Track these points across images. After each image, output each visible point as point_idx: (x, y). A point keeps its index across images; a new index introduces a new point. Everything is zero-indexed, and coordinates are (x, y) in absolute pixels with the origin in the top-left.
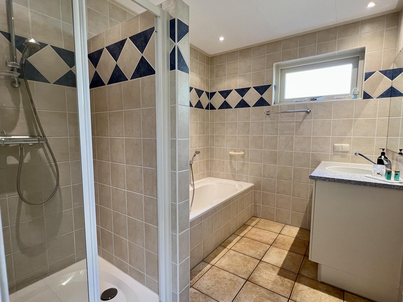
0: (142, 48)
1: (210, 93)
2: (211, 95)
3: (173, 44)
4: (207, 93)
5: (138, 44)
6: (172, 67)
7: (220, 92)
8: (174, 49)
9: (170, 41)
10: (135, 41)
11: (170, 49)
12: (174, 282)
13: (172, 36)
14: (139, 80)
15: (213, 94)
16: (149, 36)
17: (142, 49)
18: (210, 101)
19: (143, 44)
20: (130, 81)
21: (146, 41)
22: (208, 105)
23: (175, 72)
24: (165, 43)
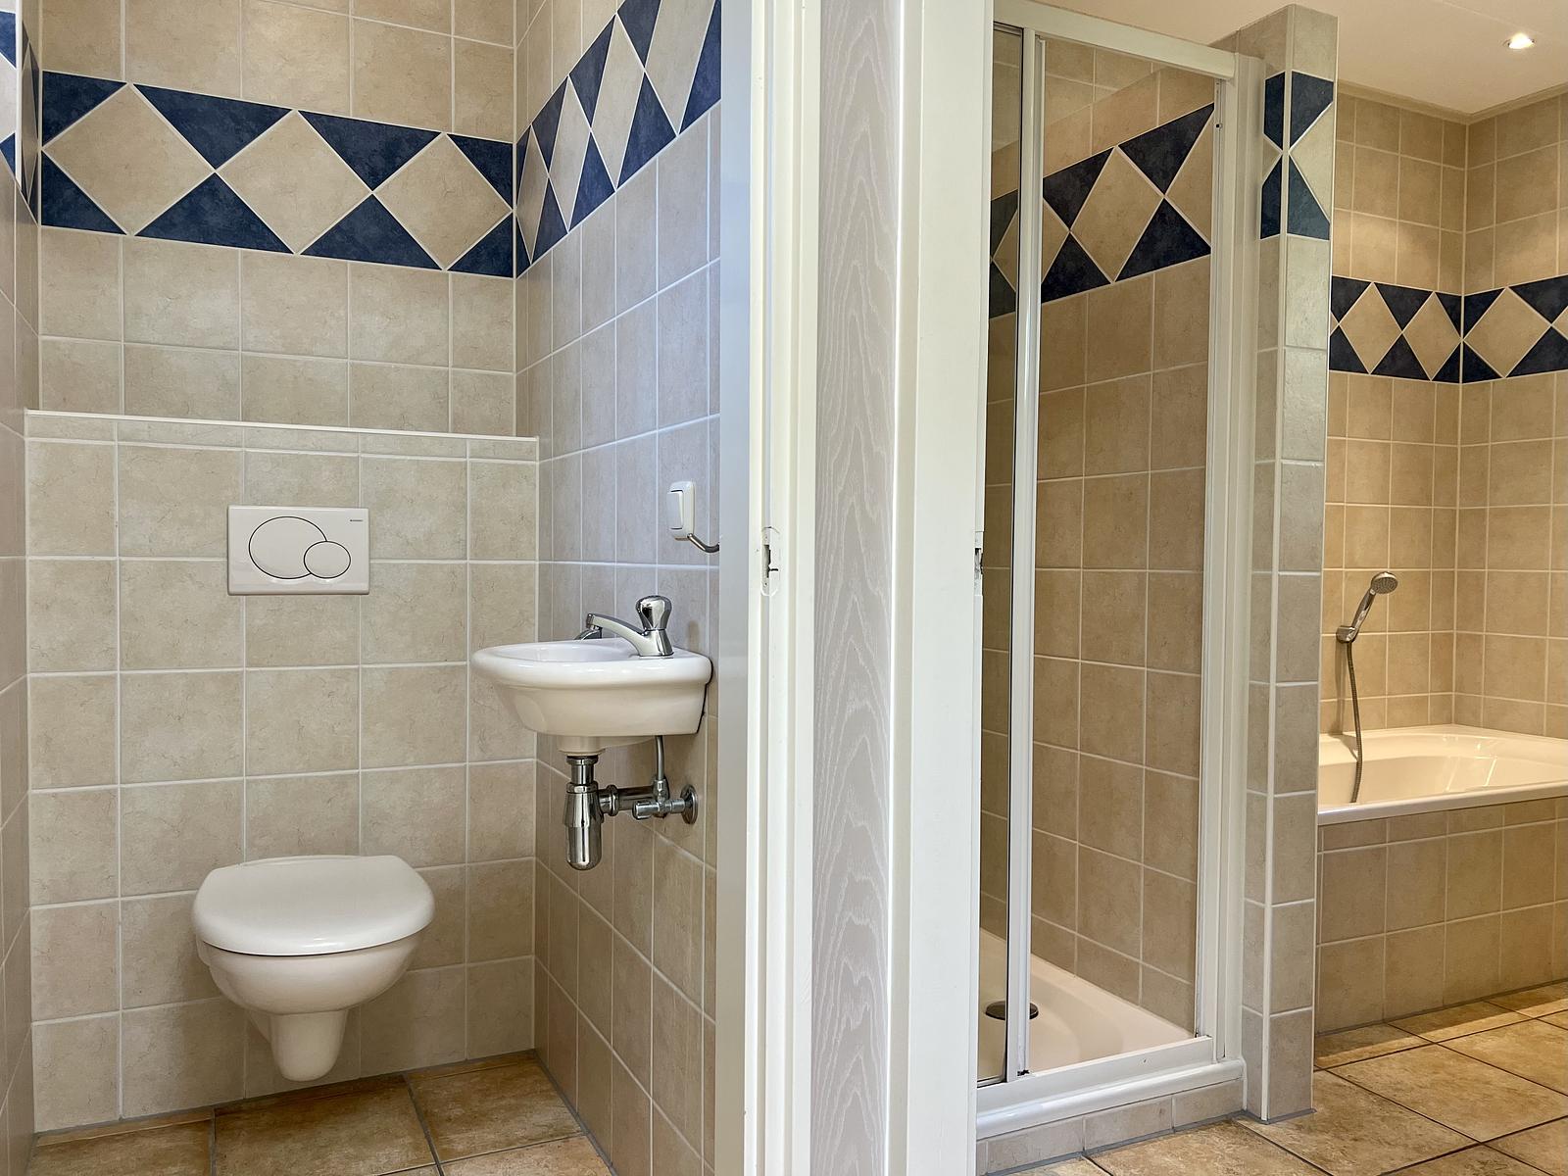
0: (1162, 176)
1: (1466, 298)
2: (1468, 310)
3: (1277, 154)
4: (1450, 303)
5: (1150, 163)
6: (1270, 226)
7: (1524, 291)
8: (1277, 171)
9: (1267, 145)
10: (1141, 154)
11: (1265, 171)
12: (1252, 975)
13: (1273, 129)
14: (1149, 278)
15: (1480, 304)
16: (1191, 133)
17: (1164, 178)
18: (1462, 340)
19: (1171, 160)
20: (1115, 287)
21: (1180, 152)
22: (1454, 359)
23: (1277, 243)
24: (1248, 153)
